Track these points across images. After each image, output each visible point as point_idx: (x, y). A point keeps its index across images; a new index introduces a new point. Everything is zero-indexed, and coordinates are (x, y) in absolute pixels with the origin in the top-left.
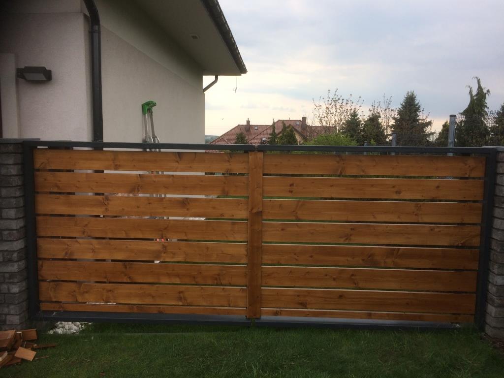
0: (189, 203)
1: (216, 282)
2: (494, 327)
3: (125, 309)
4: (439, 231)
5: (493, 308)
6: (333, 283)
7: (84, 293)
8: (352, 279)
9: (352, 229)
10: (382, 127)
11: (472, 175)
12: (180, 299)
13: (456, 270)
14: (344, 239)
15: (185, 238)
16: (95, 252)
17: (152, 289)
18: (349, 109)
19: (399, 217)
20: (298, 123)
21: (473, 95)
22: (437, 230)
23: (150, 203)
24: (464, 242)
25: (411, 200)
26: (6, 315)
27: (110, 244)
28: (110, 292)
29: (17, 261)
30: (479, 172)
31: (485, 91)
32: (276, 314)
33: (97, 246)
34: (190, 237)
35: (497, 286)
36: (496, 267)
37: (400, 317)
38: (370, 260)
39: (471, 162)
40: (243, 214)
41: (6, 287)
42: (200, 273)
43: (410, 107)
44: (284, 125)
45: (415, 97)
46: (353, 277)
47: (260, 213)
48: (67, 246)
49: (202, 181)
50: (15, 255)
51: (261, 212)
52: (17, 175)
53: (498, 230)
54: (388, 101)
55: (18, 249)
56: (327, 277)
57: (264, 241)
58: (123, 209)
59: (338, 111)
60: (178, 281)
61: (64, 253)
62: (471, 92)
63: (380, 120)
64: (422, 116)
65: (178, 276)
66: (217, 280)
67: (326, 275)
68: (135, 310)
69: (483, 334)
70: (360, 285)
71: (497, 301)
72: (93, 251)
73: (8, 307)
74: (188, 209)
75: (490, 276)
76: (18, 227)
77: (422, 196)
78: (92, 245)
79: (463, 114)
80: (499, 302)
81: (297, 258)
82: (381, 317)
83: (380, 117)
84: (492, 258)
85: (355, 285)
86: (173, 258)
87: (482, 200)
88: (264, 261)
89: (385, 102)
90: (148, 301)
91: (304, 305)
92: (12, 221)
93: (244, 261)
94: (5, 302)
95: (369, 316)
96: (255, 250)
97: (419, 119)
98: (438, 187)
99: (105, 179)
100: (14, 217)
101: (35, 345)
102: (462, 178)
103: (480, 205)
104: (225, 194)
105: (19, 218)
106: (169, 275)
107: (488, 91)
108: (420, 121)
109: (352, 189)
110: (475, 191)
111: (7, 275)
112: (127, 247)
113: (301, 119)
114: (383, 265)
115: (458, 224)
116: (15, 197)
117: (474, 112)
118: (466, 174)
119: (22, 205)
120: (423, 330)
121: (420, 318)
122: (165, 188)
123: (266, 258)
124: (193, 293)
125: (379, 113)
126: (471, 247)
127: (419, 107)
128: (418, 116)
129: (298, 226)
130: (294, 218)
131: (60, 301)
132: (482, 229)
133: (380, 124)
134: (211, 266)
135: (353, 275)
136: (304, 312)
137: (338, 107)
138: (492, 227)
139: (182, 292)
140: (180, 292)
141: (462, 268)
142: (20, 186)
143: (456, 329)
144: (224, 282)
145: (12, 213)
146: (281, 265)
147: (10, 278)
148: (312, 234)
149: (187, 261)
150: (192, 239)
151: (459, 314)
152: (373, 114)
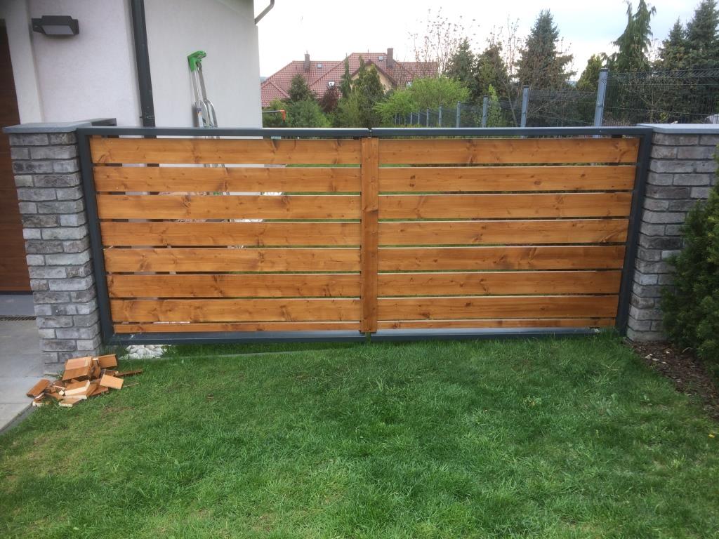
0: (289, 202)
1: (324, 293)
2: (637, 331)
3: (218, 328)
4: (582, 227)
5: (637, 310)
6: (460, 290)
7: (167, 311)
8: (482, 284)
9: (483, 228)
10: (503, 64)
11: (622, 161)
12: (283, 314)
13: (598, 270)
14: (473, 239)
15: (287, 244)
16: (177, 263)
17: (249, 305)
18: (458, 38)
19: (537, 212)
20: (381, 58)
21: (633, 15)
22: (579, 225)
23: (241, 203)
24: (609, 239)
25: (551, 192)
26: (76, 340)
27: (195, 253)
28: (198, 310)
29: (84, 278)
30: (631, 157)
31: (649, 9)
32: (395, 326)
33: (179, 257)
34: (292, 242)
35: (643, 286)
36: (643, 265)
37: (534, 324)
38: (503, 262)
39: (623, 145)
40: (355, 213)
41: (74, 308)
42: (306, 284)
43: (544, 33)
44: (362, 61)
45: (552, 19)
46: (482, 283)
47: (375, 212)
48: (142, 258)
49: (304, 175)
50: (82, 270)
51: (377, 211)
52: (73, 173)
53: (648, 223)
54: (513, 26)
55: (84, 262)
56: (454, 283)
57: (380, 244)
58: (208, 211)
59: (442, 41)
60: (278, 294)
61: (139, 265)
62: (629, 10)
63: (501, 54)
64: (561, 48)
65: (279, 288)
66: (326, 292)
67: (452, 281)
68: (230, 329)
69: (624, 338)
70: (491, 291)
71: (642, 302)
72: (175, 262)
73: (78, 330)
74: (288, 210)
75: (636, 275)
76: (82, 237)
77: (565, 187)
78: (172, 254)
79: (616, 43)
80: (644, 303)
81: (418, 263)
82: (513, 325)
83: (501, 49)
84: (639, 256)
85: (485, 290)
86: (272, 267)
87: (632, 189)
88: (380, 269)
89: (510, 28)
90: (245, 317)
91: (426, 315)
92: (74, 229)
93: (357, 268)
94: (74, 325)
95: (500, 324)
96: (369, 255)
97: (556, 52)
98: (583, 175)
99: (183, 174)
100: (76, 224)
101: (117, 373)
102: (611, 164)
103: (629, 195)
104: (333, 190)
105: (81, 225)
106: (268, 287)
107: (654, 9)
108: (557, 55)
109: (484, 180)
110: (626, 179)
111: (74, 294)
112: (216, 257)
113: (386, 53)
114: (517, 268)
115: (604, 218)
116: (75, 200)
117: (632, 41)
118: (616, 159)
119: (82, 209)
120: (559, 337)
121: (556, 324)
122: (260, 184)
123: (383, 264)
124: (297, 306)
125: (500, 44)
126: (616, 244)
127: (557, 33)
128: (555, 48)
129: (420, 226)
130: (416, 217)
131: (137, 321)
132: (629, 222)
133: (501, 60)
134: (317, 276)
135: (482, 280)
136: (426, 323)
137: (442, 35)
138: (641, 220)
139: (284, 306)
140: (282, 307)
141: (605, 267)
142: (78, 185)
143: (596, 334)
144: (333, 293)
145: (73, 220)
146: (400, 271)
147: (78, 297)
148: (437, 234)
149: (289, 270)
150: (294, 245)
151: (598, 318)
152: (491, 46)
